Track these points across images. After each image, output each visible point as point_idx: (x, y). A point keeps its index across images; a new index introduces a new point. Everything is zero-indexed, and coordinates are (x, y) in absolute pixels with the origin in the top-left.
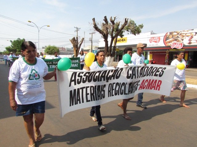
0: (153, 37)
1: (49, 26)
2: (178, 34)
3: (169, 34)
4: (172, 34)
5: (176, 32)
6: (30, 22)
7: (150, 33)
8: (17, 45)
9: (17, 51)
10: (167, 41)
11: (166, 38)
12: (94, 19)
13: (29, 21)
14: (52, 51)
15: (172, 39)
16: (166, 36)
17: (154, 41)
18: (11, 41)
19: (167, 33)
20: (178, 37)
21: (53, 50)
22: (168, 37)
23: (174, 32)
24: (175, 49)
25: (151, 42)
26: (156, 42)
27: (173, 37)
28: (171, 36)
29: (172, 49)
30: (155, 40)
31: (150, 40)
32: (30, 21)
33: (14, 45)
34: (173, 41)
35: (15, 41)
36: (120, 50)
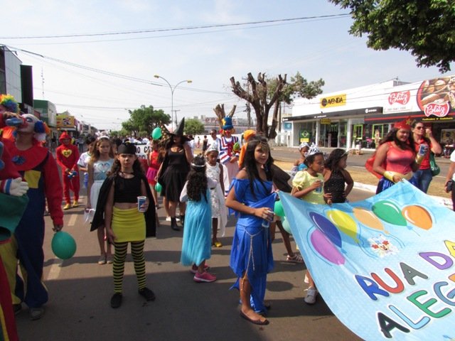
0: (396, 93)
1: (191, 82)
2: (447, 83)
3: (427, 83)
4: (433, 84)
5: (442, 79)
6: (158, 77)
7: (392, 82)
8: (140, 118)
9: (140, 129)
10: (424, 99)
11: (422, 93)
12: (233, 79)
13: (155, 76)
14: (190, 129)
15: (434, 95)
16: (421, 88)
17: (396, 101)
18: (130, 112)
19: (424, 82)
20: (446, 90)
21: (193, 126)
22: (426, 91)
23: (439, 79)
24: (432, 116)
25: (391, 103)
26: (401, 102)
27: (435, 90)
28: (432, 88)
29: (426, 117)
30: (400, 99)
31: (389, 98)
32: (158, 75)
33: (134, 117)
34: (437, 98)
35: (135, 111)
36: (332, 121)
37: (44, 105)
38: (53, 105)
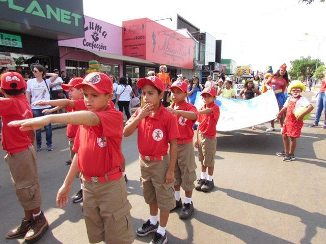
37: (228, 62)
38: (234, 61)
